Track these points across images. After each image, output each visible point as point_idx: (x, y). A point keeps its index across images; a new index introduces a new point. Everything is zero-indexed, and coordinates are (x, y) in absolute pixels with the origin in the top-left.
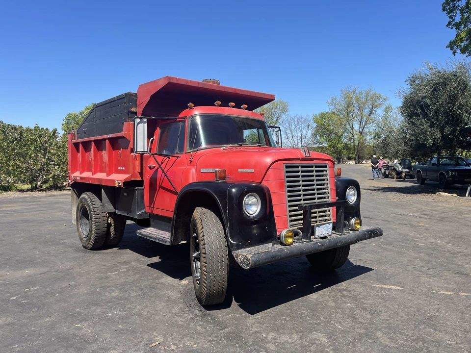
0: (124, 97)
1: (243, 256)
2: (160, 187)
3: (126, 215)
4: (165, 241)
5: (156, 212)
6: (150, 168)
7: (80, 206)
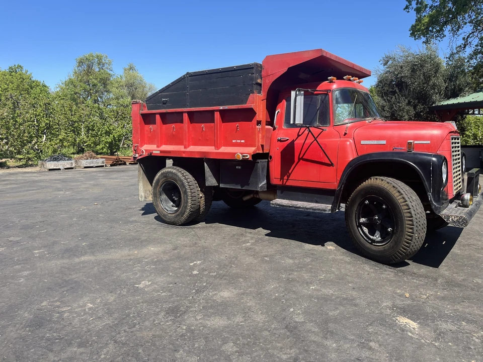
0: (253, 68)
1: (457, 216)
2: (299, 159)
3: (240, 188)
4: (325, 210)
5: (289, 183)
6: (280, 141)
7: (161, 181)
